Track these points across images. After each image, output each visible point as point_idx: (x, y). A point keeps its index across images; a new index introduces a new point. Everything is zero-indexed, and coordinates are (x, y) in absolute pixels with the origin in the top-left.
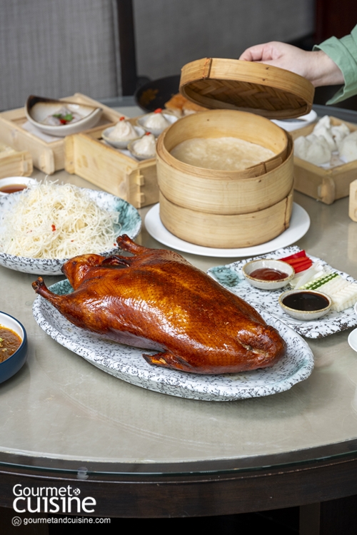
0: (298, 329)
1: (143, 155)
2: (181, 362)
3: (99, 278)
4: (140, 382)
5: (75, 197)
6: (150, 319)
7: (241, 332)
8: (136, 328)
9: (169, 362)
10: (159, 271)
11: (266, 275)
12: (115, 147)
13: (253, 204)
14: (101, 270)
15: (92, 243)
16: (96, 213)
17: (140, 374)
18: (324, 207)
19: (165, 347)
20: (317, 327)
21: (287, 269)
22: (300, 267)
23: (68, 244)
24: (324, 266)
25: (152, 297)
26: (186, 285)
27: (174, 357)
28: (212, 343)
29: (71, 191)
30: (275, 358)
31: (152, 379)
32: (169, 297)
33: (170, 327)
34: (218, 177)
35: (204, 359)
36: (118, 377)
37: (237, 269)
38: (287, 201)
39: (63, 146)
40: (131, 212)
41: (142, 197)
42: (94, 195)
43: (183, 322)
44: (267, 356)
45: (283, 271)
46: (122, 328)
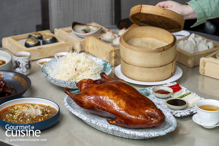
0: (172, 113)
1: (116, 45)
2: (121, 122)
3: (91, 87)
4: (104, 130)
5: (85, 58)
6: (109, 104)
7: (147, 111)
8: (104, 108)
9: (117, 122)
10: (115, 85)
11: (161, 92)
12: (106, 41)
13: (158, 64)
14: (92, 85)
15: (91, 77)
16: (94, 65)
17: (104, 126)
18: (189, 69)
19: (115, 116)
20: (180, 112)
21: (171, 90)
22: (176, 90)
23: (81, 76)
24: (186, 90)
25: (111, 95)
26: (125, 91)
27: (119, 120)
28: (134, 115)
29: (84, 56)
30: (160, 122)
31: (108, 128)
32: (118, 95)
33: (117, 107)
34: (144, 52)
35: (131, 121)
36: (96, 128)
37: (150, 90)
38: (173, 64)
39: (84, 41)
40: (108, 66)
41: (114, 61)
42: (94, 59)
43: (123, 106)
44: (157, 121)
45: (169, 91)
46: (98, 108)
